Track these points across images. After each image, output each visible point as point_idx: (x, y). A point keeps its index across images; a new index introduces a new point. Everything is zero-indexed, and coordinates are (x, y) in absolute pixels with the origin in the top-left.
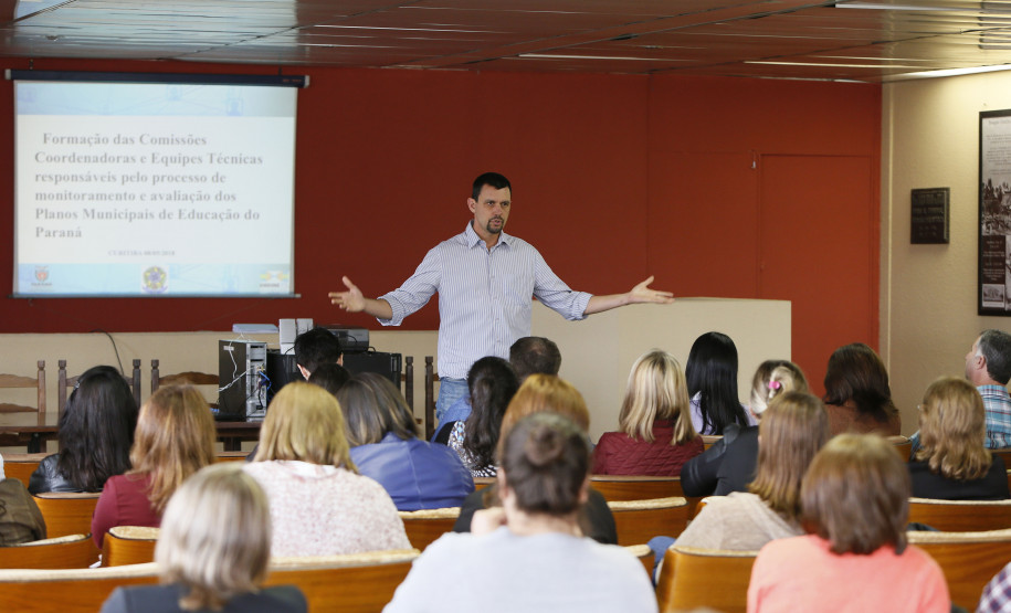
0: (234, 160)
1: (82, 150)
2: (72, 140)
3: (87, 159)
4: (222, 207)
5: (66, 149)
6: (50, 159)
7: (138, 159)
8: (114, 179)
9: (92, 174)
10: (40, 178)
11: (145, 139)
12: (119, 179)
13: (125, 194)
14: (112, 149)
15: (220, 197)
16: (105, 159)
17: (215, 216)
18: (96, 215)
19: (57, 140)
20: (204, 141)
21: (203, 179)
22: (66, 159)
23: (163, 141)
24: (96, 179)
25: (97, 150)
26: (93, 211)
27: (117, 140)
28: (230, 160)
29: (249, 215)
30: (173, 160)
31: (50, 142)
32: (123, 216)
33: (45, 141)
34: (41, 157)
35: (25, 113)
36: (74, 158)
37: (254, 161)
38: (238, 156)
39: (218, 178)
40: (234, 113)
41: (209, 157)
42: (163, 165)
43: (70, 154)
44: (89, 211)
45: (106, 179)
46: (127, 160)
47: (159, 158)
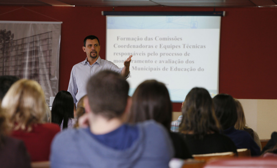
0: (194, 47)
1: (132, 43)
2: (128, 39)
3: (134, 47)
4: (188, 66)
5: (126, 43)
6: (119, 47)
7: (154, 47)
8: (145, 54)
9: (136, 53)
10: (115, 54)
11: (157, 38)
12: (147, 55)
13: (149, 61)
14: (144, 43)
15: (187, 62)
16: (141, 46)
17: (185, 70)
18: (137, 69)
19: (122, 39)
20: (181, 39)
21: (181, 54)
22: (126, 47)
23: (164, 39)
24: (137, 54)
25: (138, 43)
26: (136, 67)
27: (146, 39)
28: (192, 47)
29: (200, 69)
30: (169, 47)
31: (119, 40)
32: (148, 69)
33: (118, 40)
34: (116, 46)
35: (110, 28)
36: (129, 46)
37: (202, 47)
38: (195, 45)
39: (187, 54)
40: (194, 27)
41: (183, 45)
42: (165, 49)
43: (127, 44)
44: (135, 67)
45: (141, 55)
46: (150, 47)
47: (163, 46)
